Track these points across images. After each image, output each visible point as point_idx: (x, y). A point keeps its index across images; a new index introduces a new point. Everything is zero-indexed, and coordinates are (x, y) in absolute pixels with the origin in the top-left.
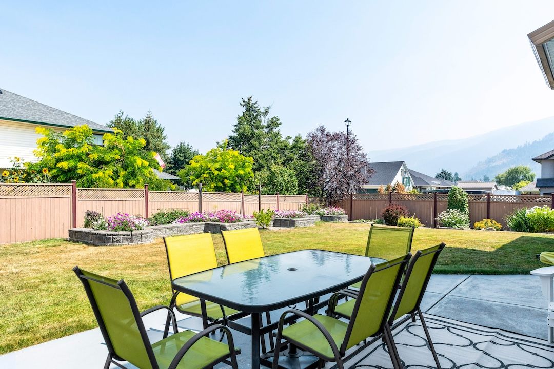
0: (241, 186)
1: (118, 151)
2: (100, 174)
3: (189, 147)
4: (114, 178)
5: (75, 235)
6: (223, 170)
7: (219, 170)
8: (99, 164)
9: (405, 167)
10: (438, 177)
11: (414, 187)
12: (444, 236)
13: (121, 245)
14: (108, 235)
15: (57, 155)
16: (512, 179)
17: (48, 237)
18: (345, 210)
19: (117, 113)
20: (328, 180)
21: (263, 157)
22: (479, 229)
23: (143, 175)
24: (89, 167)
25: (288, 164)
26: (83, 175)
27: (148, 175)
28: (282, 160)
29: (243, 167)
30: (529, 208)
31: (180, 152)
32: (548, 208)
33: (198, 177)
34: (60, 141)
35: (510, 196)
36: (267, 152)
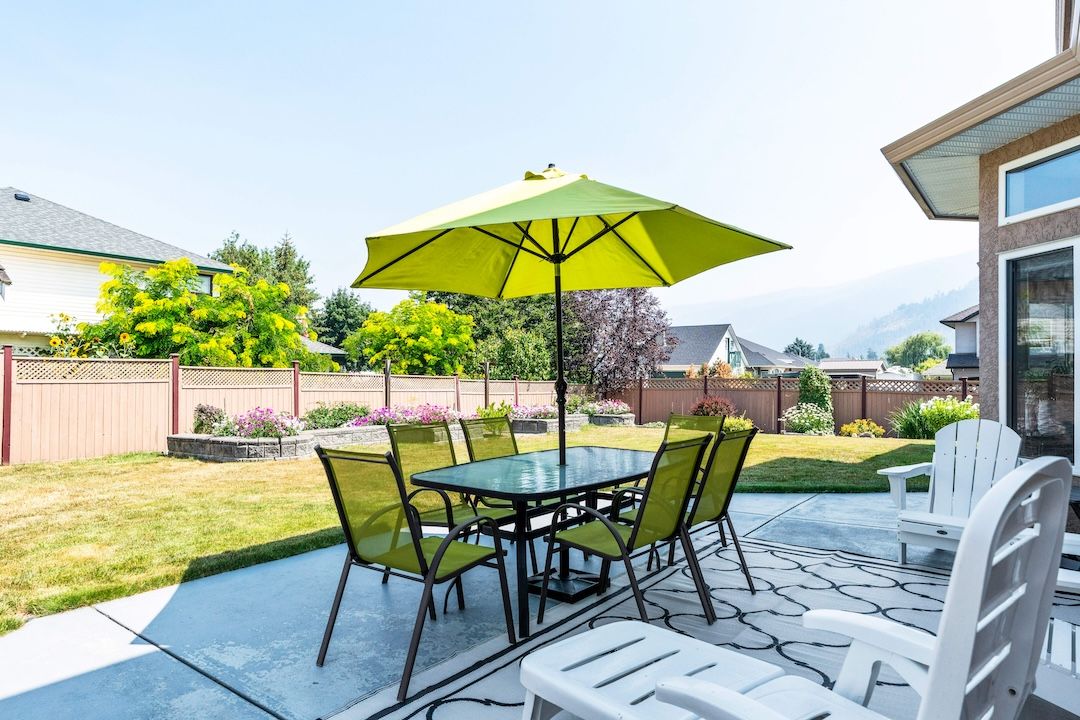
0: (452, 365)
1: (240, 304)
2: (213, 343)
3: (355, 297)
4: (236, 350)
5: (180, 445)
6: (422, 338)
7: (416, 337)
8: (209, 326)
9: (732, 334)
10: (789, 351)
11: (748, 369)
12: (789, 443)
13: (263, 461)
14: (241, 444)
15: (137, 310)
16: (912, 354)
17: (131, 449)
18: (630, 405)
19: (228, 236)
20: (600, 356)
21: (489, 316)
22: (849, 435)
23: (286, 346)
24: (192, 331)
25: (533, 327)
26: (182, 346)
27: (294, 346)
28: (522, 320)
29: (456, 332)
30: (925, 401)
31: (338, 305)
32: (955, 400)
33: (378, 349)
34: (142, 286)
35: (904, 381)
36: (496, 307)
